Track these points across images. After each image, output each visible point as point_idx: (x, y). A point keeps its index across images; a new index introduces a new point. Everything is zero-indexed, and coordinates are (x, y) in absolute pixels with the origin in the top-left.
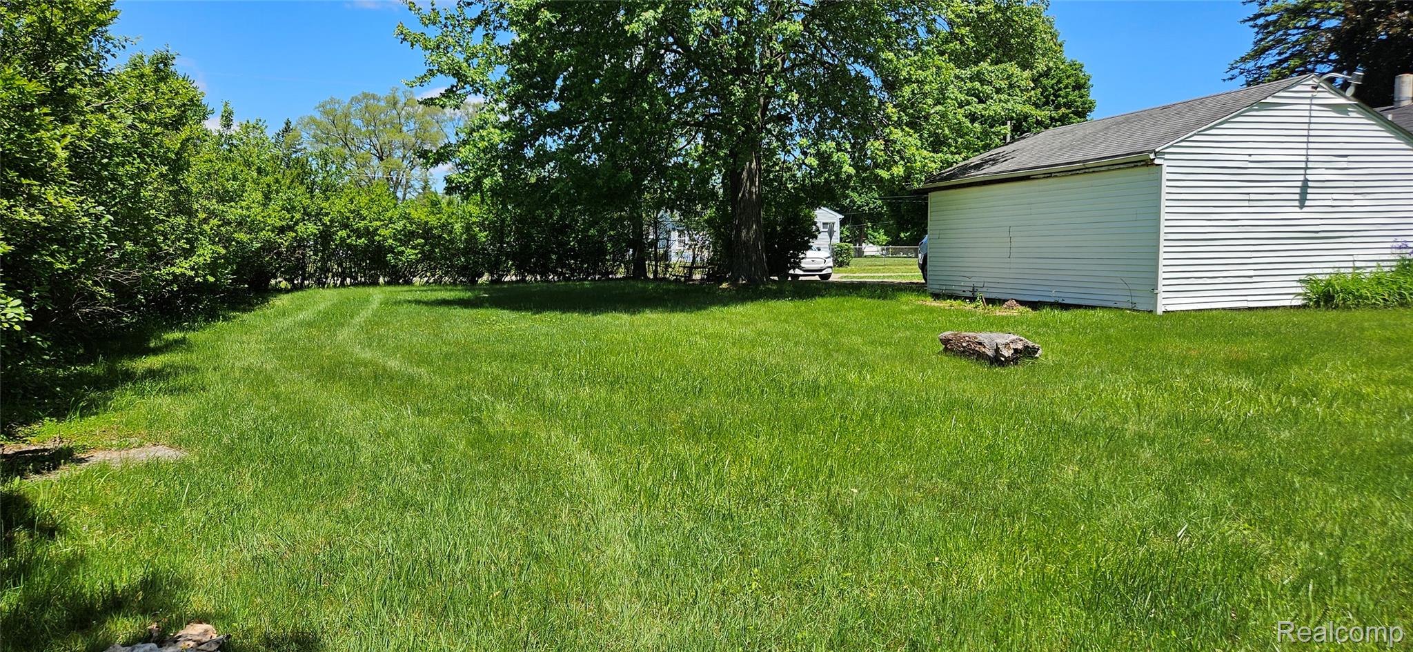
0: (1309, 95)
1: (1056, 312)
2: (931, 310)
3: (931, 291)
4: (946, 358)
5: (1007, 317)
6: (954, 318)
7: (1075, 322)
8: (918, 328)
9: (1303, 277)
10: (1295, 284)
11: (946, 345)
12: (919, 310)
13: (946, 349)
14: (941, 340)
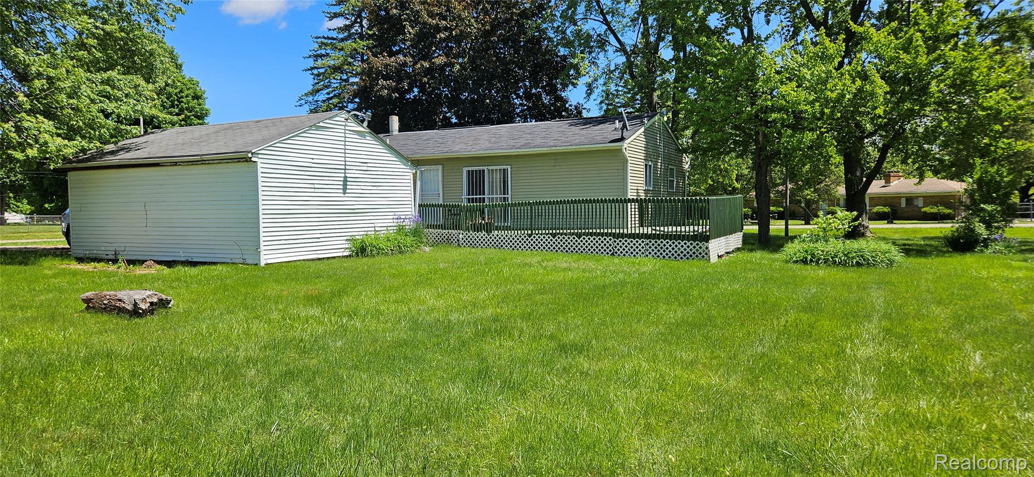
0: (344, 124)
1: (186, 269)
2: (75, 273)
3: (75, 256)
4: (88, 316)
5: (145, 275)
6: (97, 279)
7: (201, 276)
8: (61, 290)
9: (348, 238)
10: (344, 242)
11: (88, 304)
12: (64, 273)
13: (88, 308)
14: (83, 300)
